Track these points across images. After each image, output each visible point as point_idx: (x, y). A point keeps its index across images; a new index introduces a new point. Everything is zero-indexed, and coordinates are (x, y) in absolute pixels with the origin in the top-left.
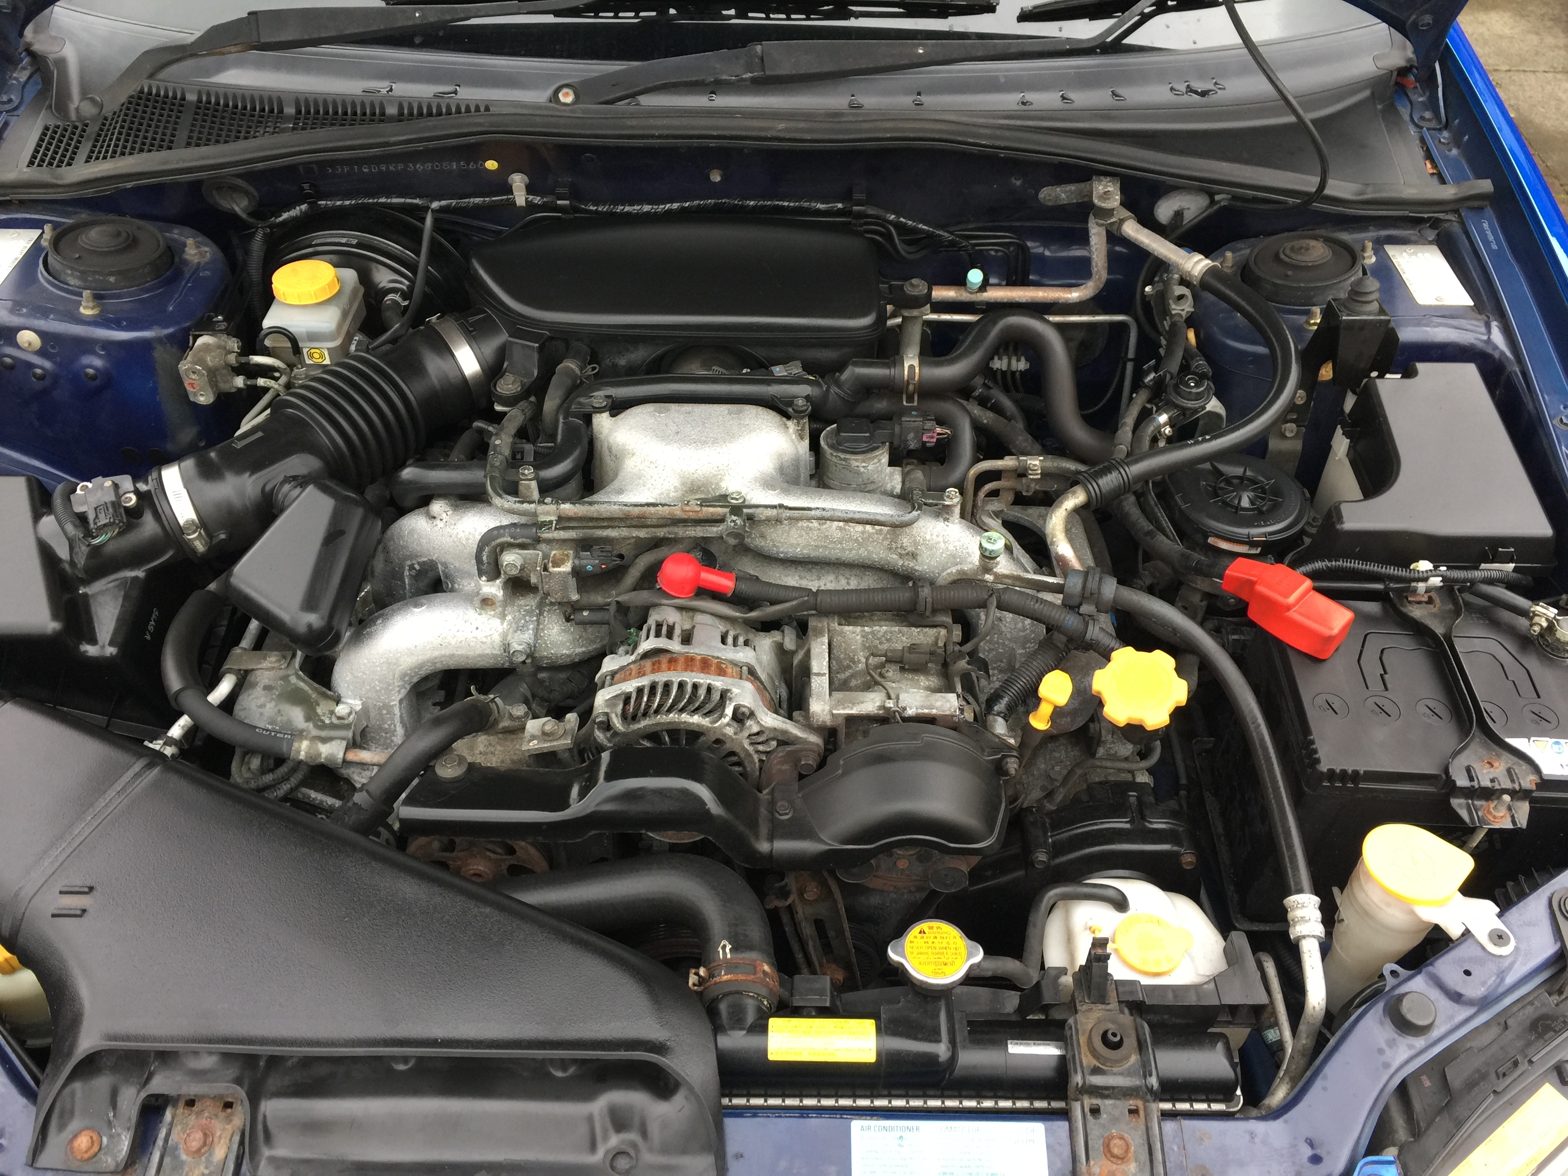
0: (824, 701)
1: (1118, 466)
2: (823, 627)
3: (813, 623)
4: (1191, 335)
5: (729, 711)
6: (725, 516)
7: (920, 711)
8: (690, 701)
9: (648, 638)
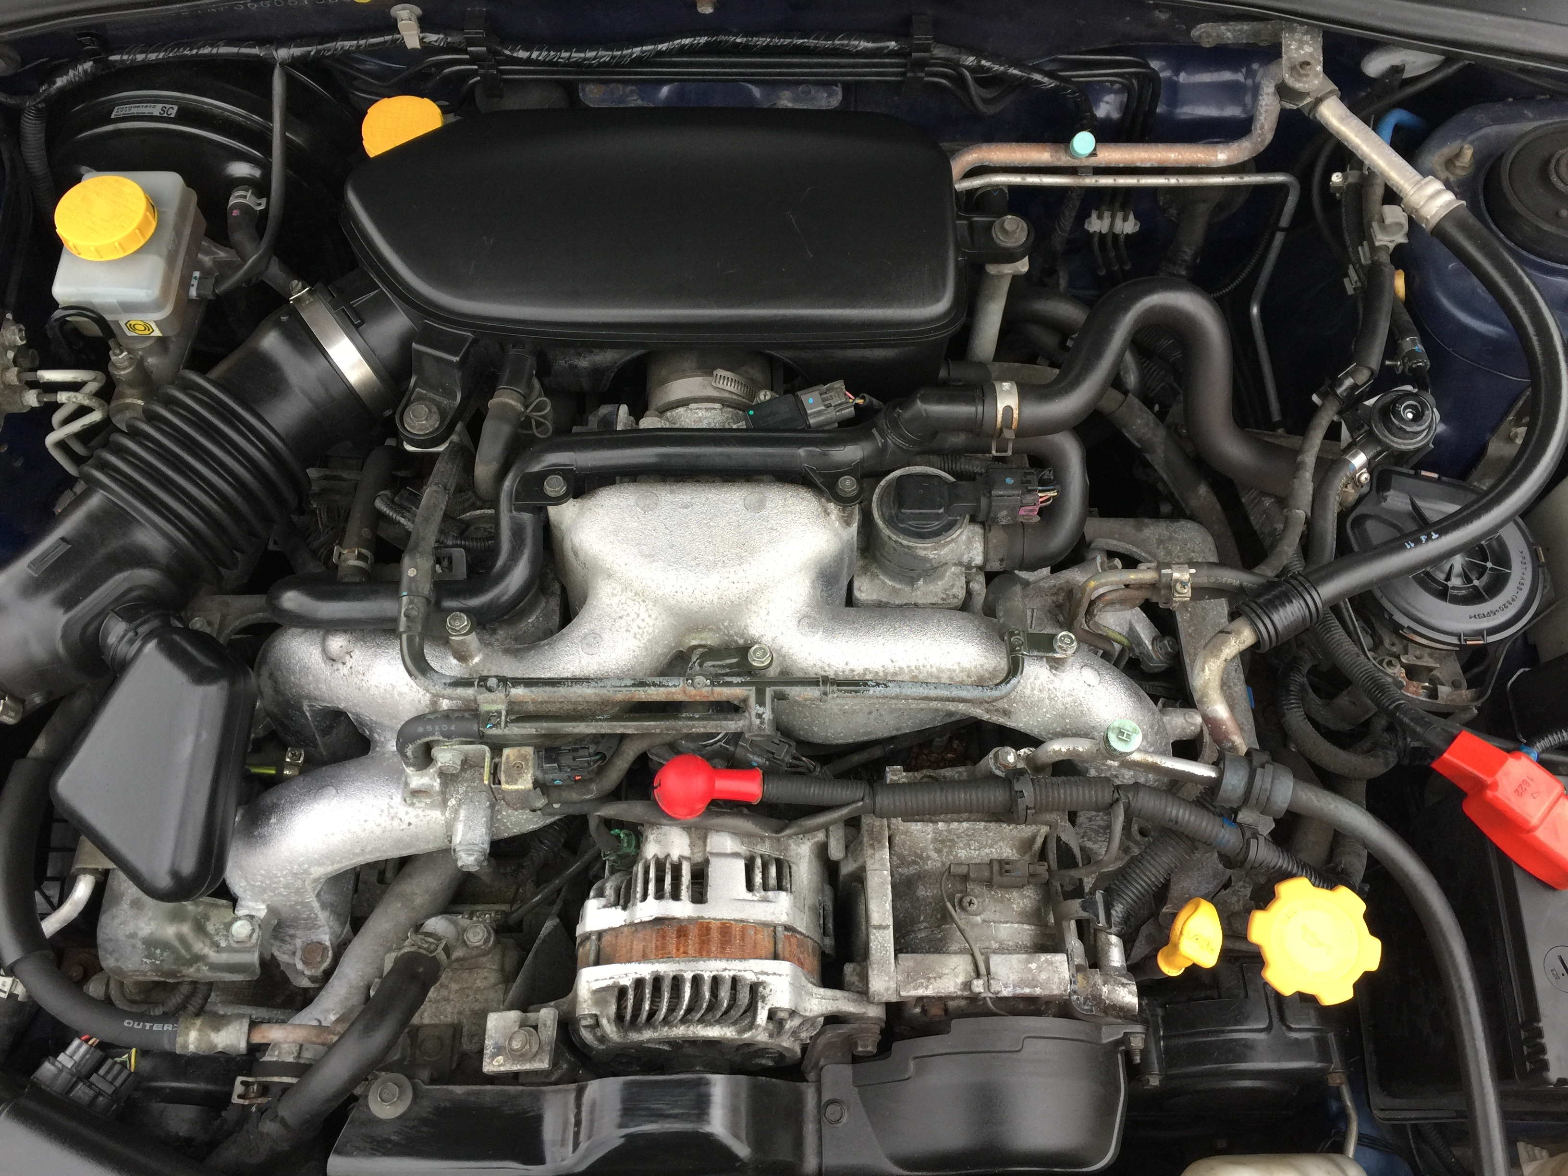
0: (888, 974)
1: (1300, 589)
2: (882, 826)
3: (867, 821)
4: (1400, 283)
5: (762, 1017)
6: (745, 700)
7: (1019, 991)
8: (711, 1007)
9: (645, 897)
